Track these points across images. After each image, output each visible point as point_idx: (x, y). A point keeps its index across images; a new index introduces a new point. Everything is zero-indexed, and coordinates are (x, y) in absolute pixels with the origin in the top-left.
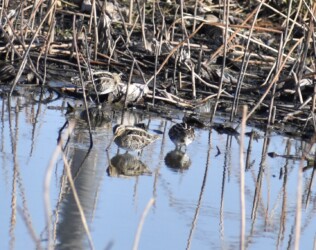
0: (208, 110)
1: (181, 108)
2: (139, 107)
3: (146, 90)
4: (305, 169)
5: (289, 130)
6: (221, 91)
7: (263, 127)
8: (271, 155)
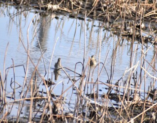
0: (76, 13)
1: (68, 12)
2: (56, 12)
3: (58, 7)
4: (104, 30)
5: (100, 19)
6: (80, 7)
7: (92, 18)
8: (94, 26)
